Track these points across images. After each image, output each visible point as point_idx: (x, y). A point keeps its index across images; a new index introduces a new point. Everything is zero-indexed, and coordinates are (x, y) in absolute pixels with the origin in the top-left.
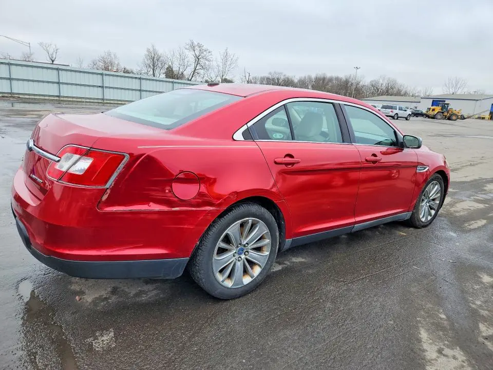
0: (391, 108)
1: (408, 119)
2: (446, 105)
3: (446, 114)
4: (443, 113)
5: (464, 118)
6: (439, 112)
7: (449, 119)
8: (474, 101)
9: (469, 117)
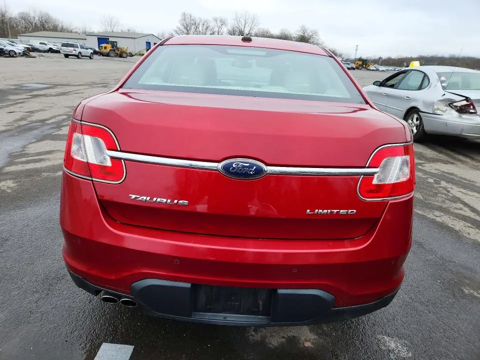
0: (72, 46)
1: (92, 57)
2: (115, 43)
3: (117, 51)
4: (114, 50)
5: (133, 56)
6: (111, 50)
7: (121, 56)
8: (133, 39)
9: (136, 55)
